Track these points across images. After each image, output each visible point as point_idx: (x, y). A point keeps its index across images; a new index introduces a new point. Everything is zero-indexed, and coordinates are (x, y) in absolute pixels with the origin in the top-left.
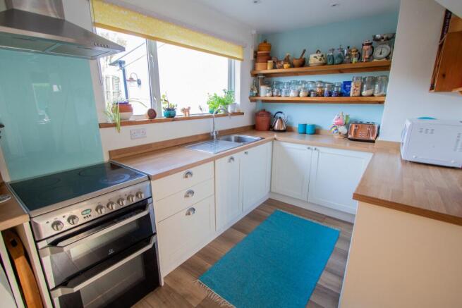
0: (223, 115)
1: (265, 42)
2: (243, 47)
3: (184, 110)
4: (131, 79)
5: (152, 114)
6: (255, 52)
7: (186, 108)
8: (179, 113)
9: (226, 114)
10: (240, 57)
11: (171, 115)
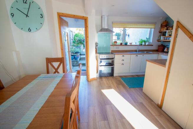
0: (144, 45)
1: (166, 21)
2: (155, 24)
3: (130, 43)
4: (127, 35)
5: (121, 44)
6: (161, 25)
7: (131, 43)
8: (128, 44)
9: (145, 45)
10: (154, 27)
11: (126, 44)
